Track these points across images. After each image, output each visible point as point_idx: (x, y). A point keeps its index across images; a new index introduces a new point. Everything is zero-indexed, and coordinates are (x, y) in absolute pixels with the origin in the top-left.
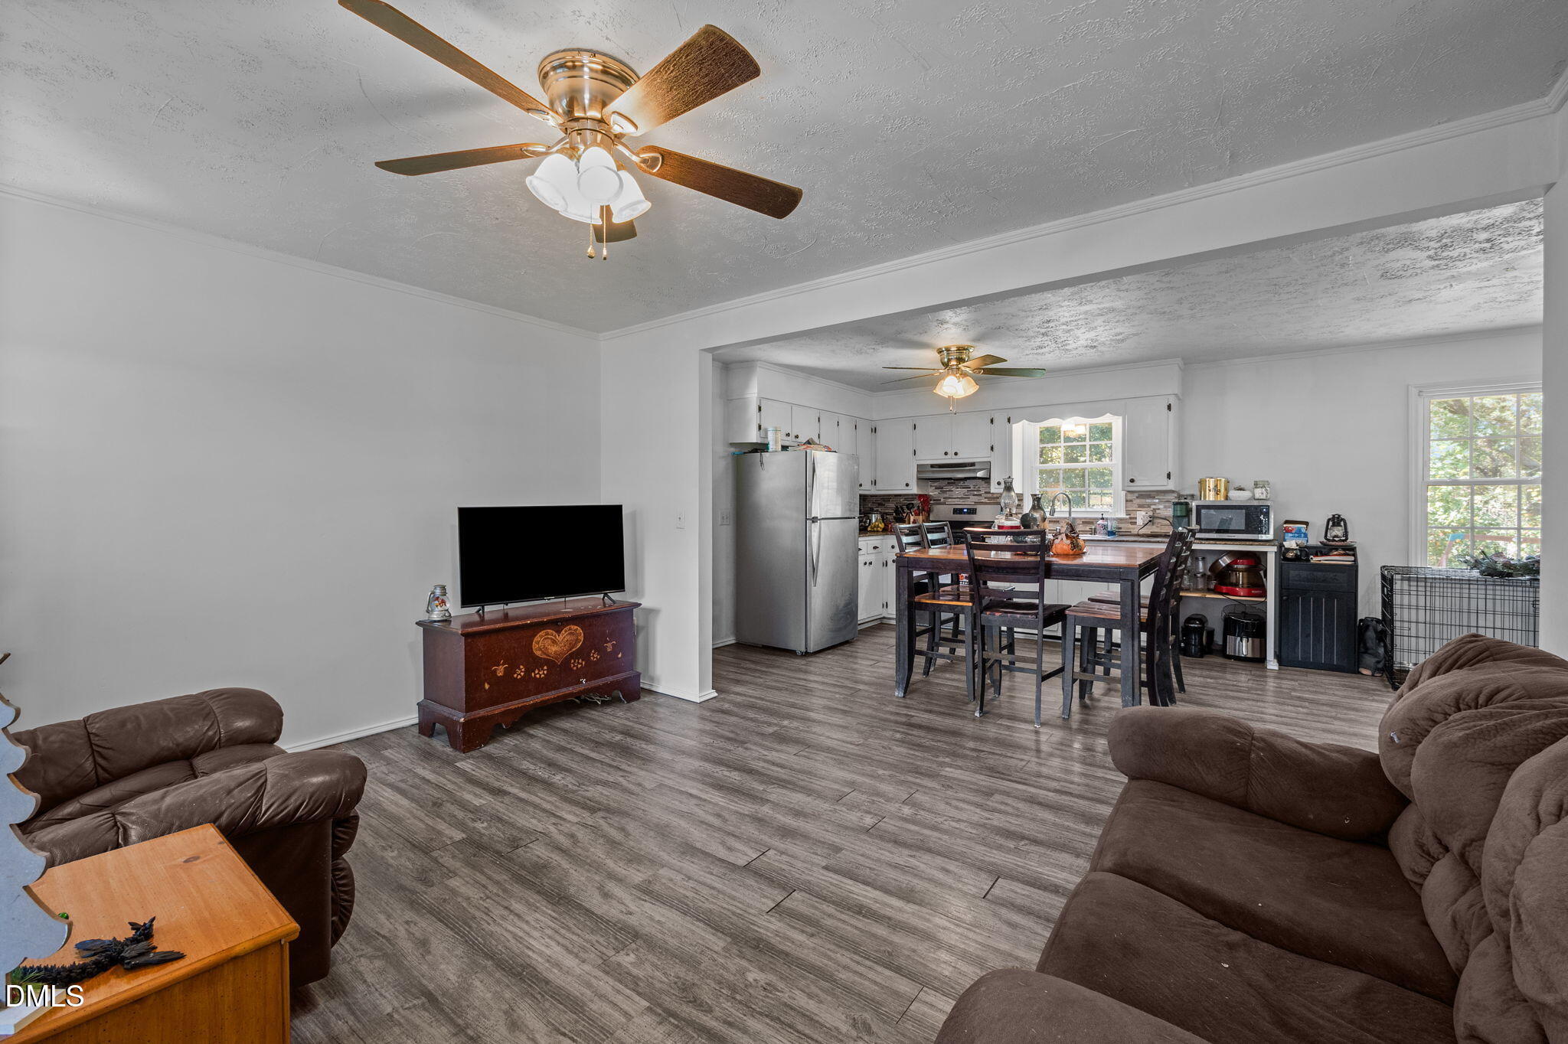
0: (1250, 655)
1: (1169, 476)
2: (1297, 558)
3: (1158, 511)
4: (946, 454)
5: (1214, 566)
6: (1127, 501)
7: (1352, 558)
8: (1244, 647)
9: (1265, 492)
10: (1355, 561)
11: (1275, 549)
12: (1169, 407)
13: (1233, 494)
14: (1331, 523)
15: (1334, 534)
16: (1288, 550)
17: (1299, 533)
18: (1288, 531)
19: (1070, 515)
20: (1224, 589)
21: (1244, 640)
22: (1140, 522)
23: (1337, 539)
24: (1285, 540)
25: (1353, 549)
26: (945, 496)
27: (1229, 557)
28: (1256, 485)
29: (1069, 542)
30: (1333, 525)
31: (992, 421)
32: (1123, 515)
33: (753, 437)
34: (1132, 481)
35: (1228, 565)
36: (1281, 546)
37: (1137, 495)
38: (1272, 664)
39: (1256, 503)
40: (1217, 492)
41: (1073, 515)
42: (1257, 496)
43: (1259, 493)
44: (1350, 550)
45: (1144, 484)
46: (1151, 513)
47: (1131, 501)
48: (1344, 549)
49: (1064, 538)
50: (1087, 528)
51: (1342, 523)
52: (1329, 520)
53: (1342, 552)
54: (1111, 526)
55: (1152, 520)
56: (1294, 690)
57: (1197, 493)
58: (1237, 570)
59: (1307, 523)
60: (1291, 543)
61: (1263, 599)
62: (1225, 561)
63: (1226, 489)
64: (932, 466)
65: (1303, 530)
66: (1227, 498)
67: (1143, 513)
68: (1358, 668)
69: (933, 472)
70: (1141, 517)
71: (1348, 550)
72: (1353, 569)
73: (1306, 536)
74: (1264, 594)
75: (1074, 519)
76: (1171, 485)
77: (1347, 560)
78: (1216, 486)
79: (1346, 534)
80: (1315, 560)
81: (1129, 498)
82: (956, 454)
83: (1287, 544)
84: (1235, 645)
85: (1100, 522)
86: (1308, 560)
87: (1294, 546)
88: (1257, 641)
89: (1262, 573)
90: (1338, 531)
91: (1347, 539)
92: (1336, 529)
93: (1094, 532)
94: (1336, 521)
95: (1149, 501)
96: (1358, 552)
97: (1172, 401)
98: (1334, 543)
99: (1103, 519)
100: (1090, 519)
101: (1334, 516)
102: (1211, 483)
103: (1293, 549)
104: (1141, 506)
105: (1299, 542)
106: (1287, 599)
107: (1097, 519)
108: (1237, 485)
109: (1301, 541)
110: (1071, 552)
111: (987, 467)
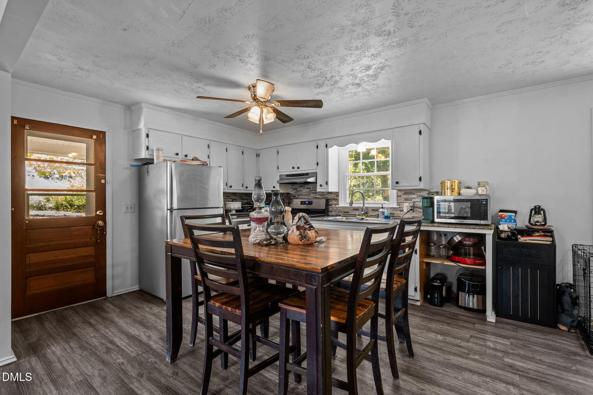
0: (475, 307)
1: (420, 179)
2: (508, 238)
3: (416, 203)
4: (293, 168)
5: (450, 242)
6: (398, 196)
7: (551, 239)
8: (471, 301)
9: (485, 190)
10: (553, 241)
11: (492, 232)
12: (420, 133)
13: (464, 191)
14: (533, 212)
15: (536, 220)
16: (502, 231)
17: (510, 219)
18: (502, 217)
19: (364, 205)
20: (457, 258)
21: (471, 296)
22: (405, 210)
23: (538, 224)
24: (500, 224)
25: (551, 232)
26: (299, 194)
27: (460, 236)
28: (479, 184)
29: (298, 233)
30: (535, 213)
31: (317, 147)
32: (395, 206)
33: (144, 154)
34: (397, 183)
35: (460, 241)
36: (497, 228)
37: (403, 192)
38: (491, 317)
39: (478, 198)
40: (452, 190)
41: (366, 205)
42: (480, 193)
43: (481, 191)
44: (549, 233)
45: (405, 185)
46: (412, 204)
47: (400, 196)
48: (543, 232)
49: (295, 230)
50: (375, 214)
51: (542, 212)
52: (532, 210)
53: (543, 234)
54: (387, 213)
55: (413, 209)
56: (506, 353)
57: (440, 190)
58: (465, 245)
59: (515, 212)
60: (504, 227)
61: (483, 268)
62: (458, 238)
63: (459, 188)
64: (287, 176)
65: (513, 217)
66: (459, 194)
67: (407, 204)
68: (557, 324)
69: (288, 179)
70: (406, 206)
71: (548, 232)
72: (552, 247)
73: (515, 221)
74: (484, 264)
75: (367, 208)
76: (422, 186)
77: (546, 241)
78: (452, 185)
79: (545, 219)
80: (522, 239)
81: (399, 194)
82: (298, 168)
83: (501, 227)
84: (465, 299)
85: (381, 210)
86: (517, 239)
87: (506, 229)
88: (480, 297)
89: (483, 248)
90: (539, 218)
91: (545, 224)
92: (537, 216)
93: (378, 216)
94: (537, 210)
95: (411, 196)
96: (555, 233)
97: (422, 128)
98: (536, 227)
99: (382, 208)
100: (377, 208)
101: (535, 207)
102: (448, 184)
103: (505, 231)
104: (406, 200)
105: (510, 226)
106: (502, 268)
107: (380, 208)
108: (466, 185)
109: (512, 225)
110: (301, 243)
111: (315, 175)
